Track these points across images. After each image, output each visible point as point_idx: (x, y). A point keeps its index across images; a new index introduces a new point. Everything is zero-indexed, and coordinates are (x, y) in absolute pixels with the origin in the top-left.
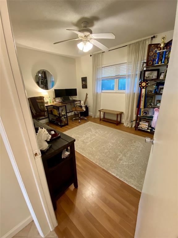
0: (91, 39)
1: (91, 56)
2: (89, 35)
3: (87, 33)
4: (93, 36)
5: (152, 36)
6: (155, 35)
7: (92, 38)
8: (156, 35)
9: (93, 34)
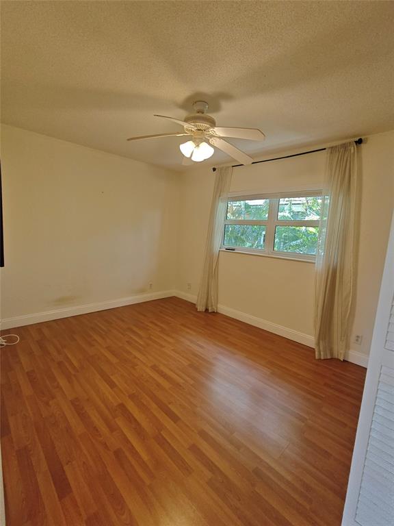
0: (212, 136)
1: (214, 169)
2: (208, 128)
3: (204, 125)
4: (218, 131)
5: (357, 139)
6: (363, 138)
7: (214, 135)
8: (366, 137)
9: (216, 128)
